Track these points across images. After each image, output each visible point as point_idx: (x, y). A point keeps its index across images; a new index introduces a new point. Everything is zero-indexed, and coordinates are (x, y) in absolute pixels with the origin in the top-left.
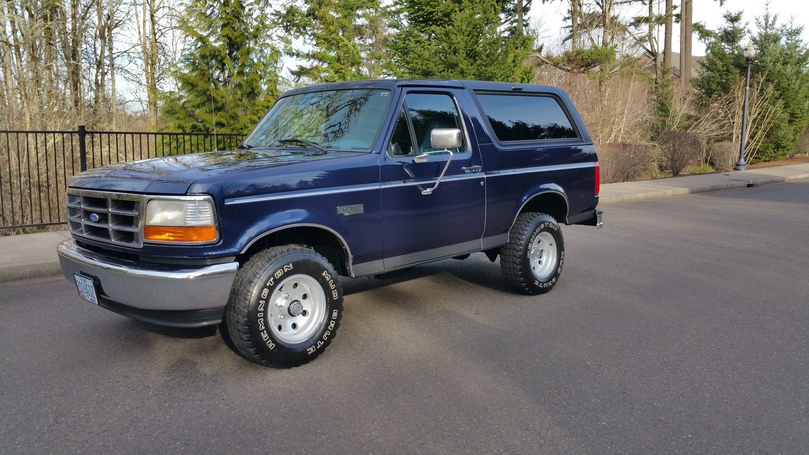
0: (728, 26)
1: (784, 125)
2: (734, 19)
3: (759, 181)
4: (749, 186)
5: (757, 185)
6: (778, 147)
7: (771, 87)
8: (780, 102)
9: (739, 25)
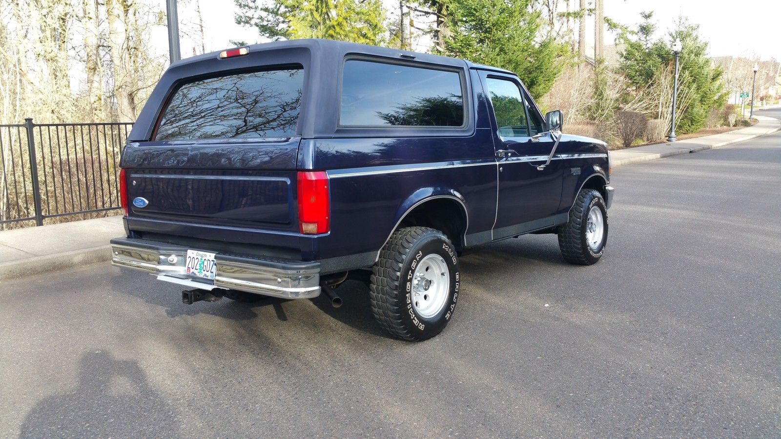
0: (643, 22)
1: (697, 103)
2: (647, 17)
3: (697, 148)
4: (691, 152)
5: (695, 152)
6: (692, 121)
7: (687, 73)
8: (695, 85)
9: (651, 21)
